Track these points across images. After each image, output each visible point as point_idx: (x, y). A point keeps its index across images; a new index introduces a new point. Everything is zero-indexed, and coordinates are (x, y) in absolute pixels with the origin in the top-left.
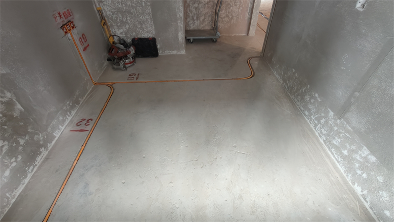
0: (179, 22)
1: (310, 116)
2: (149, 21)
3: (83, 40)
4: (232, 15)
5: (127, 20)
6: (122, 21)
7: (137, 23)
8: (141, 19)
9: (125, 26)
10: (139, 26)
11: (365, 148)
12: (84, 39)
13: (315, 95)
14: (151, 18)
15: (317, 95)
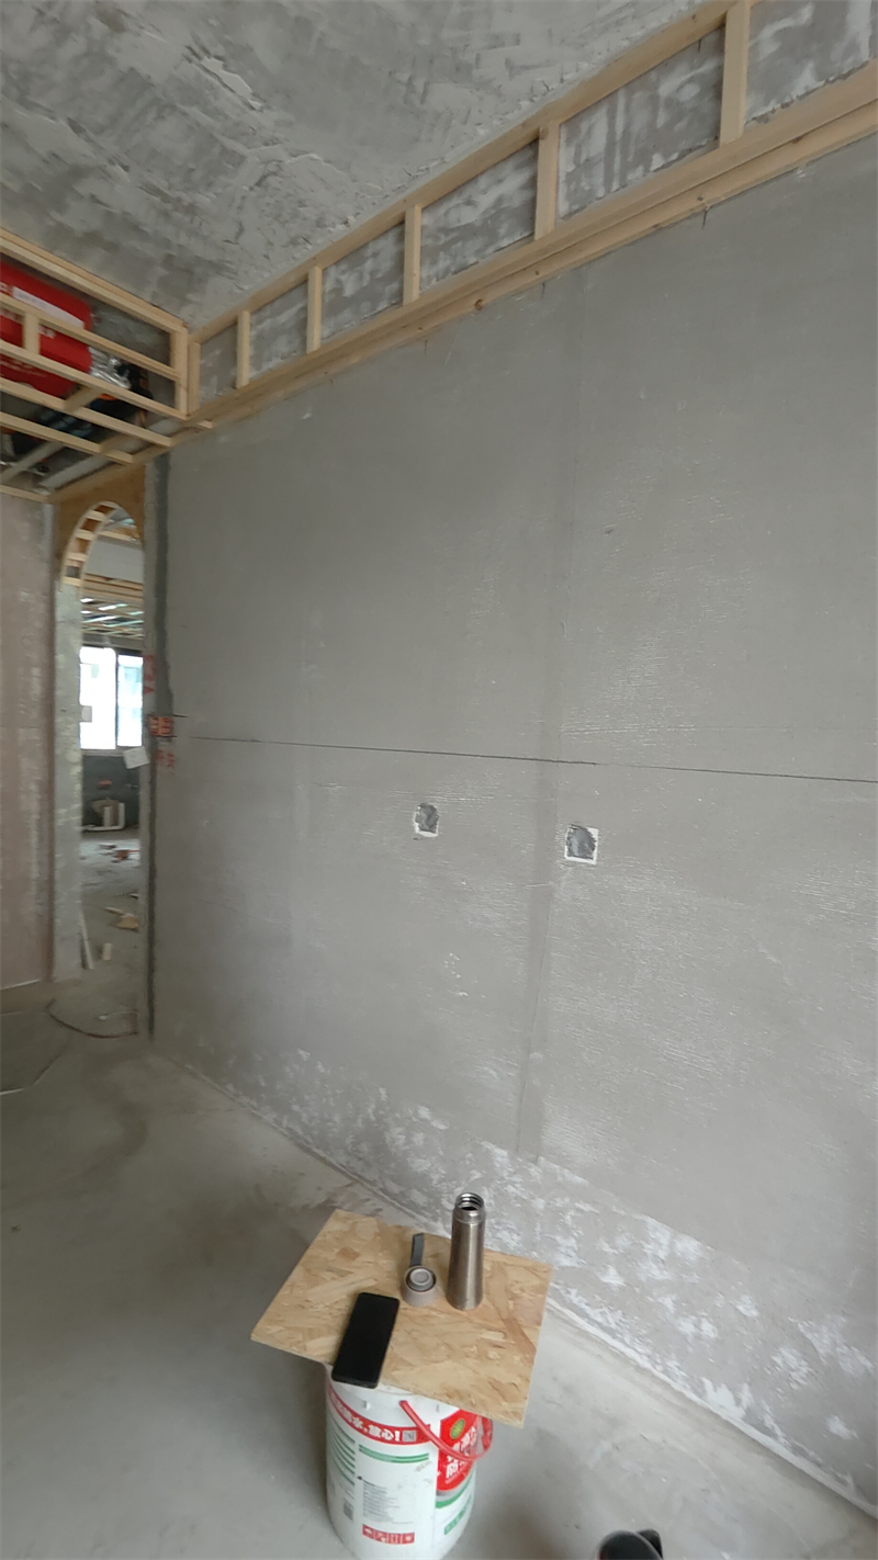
11: (651, 1221)
13: (416, 1114)
15: (424, 1113)
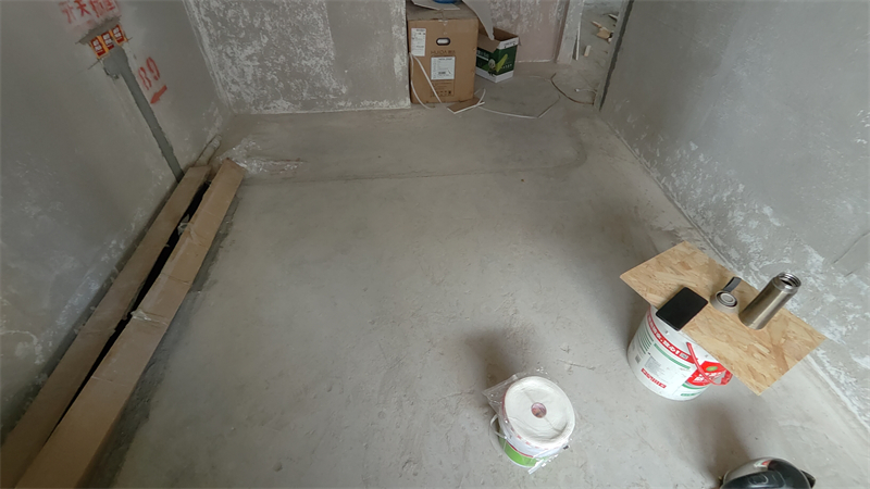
0: (395, 27)
1: (746, 262)
2: (321, 25)
3: (149, 75)
4: (518, 12)
5: (263, 23)
6: (250, 27)
7: (290, 30)
8: (299, 21)
9: (259, 40)
10: (294, 40)
12: (151, 71)
13: (760, 208)
14: (324, 18)
15: (767, 210)
